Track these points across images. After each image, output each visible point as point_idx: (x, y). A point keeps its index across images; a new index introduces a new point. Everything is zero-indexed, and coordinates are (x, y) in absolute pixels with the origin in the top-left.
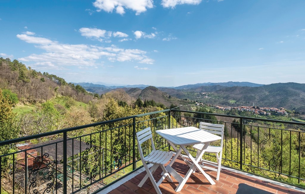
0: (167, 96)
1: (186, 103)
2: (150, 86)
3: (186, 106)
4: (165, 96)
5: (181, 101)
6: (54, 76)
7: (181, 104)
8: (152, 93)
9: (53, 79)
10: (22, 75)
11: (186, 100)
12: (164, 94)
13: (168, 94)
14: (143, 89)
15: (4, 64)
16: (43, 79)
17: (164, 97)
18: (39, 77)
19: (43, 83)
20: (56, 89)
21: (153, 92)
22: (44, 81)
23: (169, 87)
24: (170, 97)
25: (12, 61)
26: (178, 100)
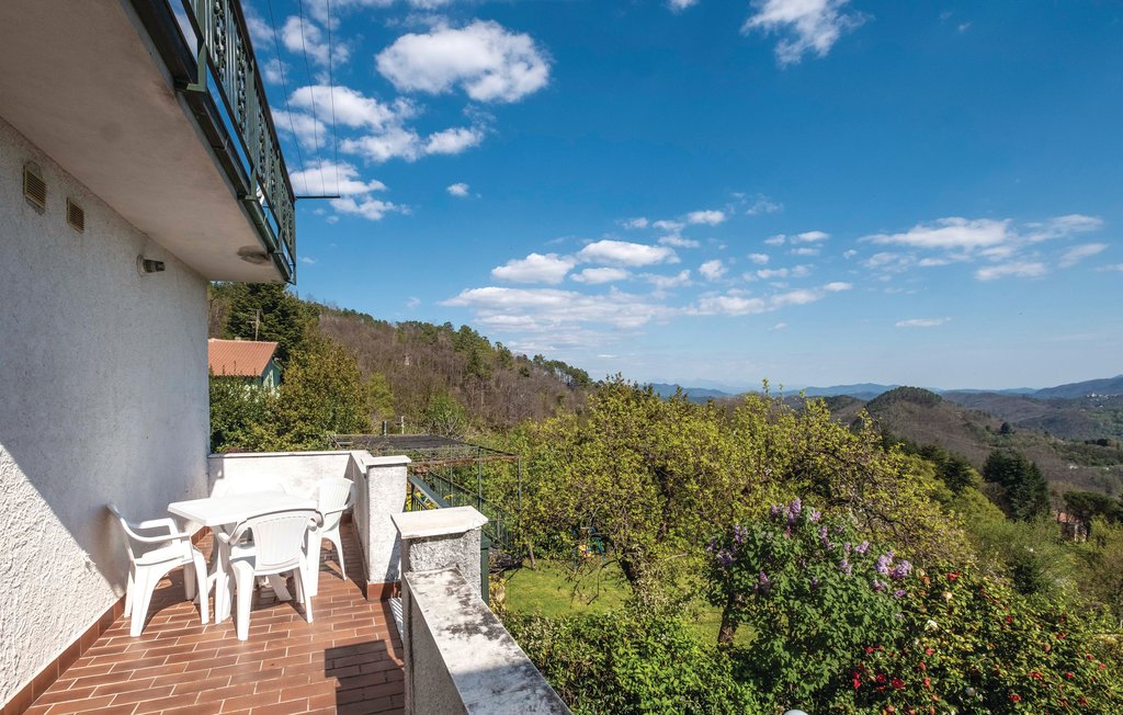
0: (987, 428)
1: (1101, 456)
2: (902, 389)
3: (1103, 473)
4: (981, 426)
5: (1070, 449)
6: (561, 365)
7: (1072, 459)
8: (911, 412)
9: (558, 372)
10: (475, 361)
11: (1103, 443)
12: (975, 418)
13: (993, 419)
14: (869, 399)
15: (442, 338)
16: (526, 370)
17: (974, 430)
18: (517, 367)
19: (525, 380)
20: (561, 397)
21: (916, 408)
22: (528, 376)
23: (1001, 391)
24: (1005, 429)
25: (457, 329)
26: (1055, 445)
